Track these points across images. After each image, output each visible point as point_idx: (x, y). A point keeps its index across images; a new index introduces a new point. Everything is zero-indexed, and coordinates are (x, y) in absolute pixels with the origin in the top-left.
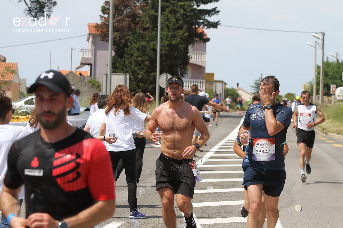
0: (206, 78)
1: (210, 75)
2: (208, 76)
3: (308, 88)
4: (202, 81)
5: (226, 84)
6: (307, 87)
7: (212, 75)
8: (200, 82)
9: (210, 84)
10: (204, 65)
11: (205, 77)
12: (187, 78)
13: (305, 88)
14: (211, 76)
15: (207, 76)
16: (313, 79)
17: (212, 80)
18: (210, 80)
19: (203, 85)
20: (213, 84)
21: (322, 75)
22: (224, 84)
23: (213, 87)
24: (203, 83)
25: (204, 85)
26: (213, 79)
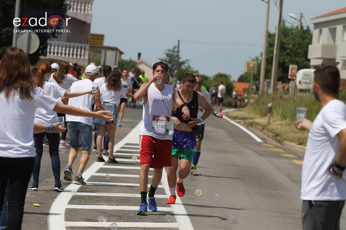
0: (91, 41)
1: (96, 38)
2: (95, 39)
3: (253, 67)
4: (83, 47)
5: (121, 53)
6: (251, 65)
7: (101, 37)
8: (81, 49)
9: (97, 52)
10: (88, 21)
11: (89, 40)
12: (60, 41)
13: (248, 67)
14: (98, 39)
15: (92, 39)
16: (262, 54)
17: (100, 46)
18: (96, 45)
19: (84, 52)
20: (100, 52)
21: (277, 49)
22: (118, 53)
23: (100, 57)
24: (85, 49)
25: (87, 52)
26: (102, 45)
